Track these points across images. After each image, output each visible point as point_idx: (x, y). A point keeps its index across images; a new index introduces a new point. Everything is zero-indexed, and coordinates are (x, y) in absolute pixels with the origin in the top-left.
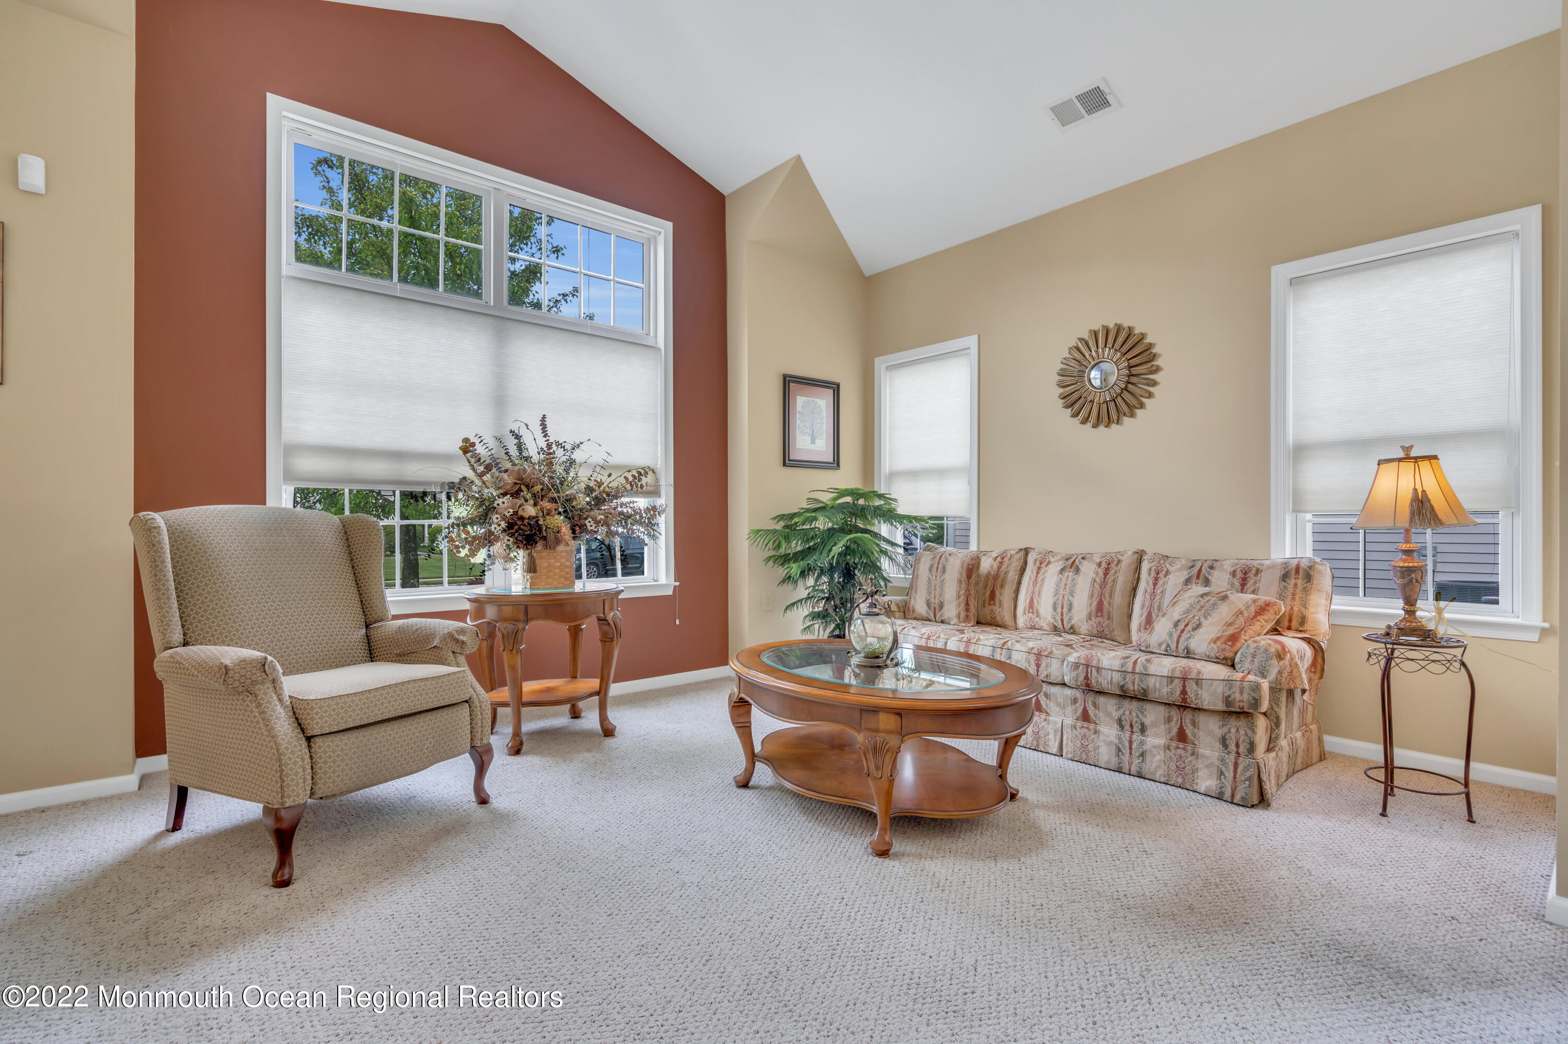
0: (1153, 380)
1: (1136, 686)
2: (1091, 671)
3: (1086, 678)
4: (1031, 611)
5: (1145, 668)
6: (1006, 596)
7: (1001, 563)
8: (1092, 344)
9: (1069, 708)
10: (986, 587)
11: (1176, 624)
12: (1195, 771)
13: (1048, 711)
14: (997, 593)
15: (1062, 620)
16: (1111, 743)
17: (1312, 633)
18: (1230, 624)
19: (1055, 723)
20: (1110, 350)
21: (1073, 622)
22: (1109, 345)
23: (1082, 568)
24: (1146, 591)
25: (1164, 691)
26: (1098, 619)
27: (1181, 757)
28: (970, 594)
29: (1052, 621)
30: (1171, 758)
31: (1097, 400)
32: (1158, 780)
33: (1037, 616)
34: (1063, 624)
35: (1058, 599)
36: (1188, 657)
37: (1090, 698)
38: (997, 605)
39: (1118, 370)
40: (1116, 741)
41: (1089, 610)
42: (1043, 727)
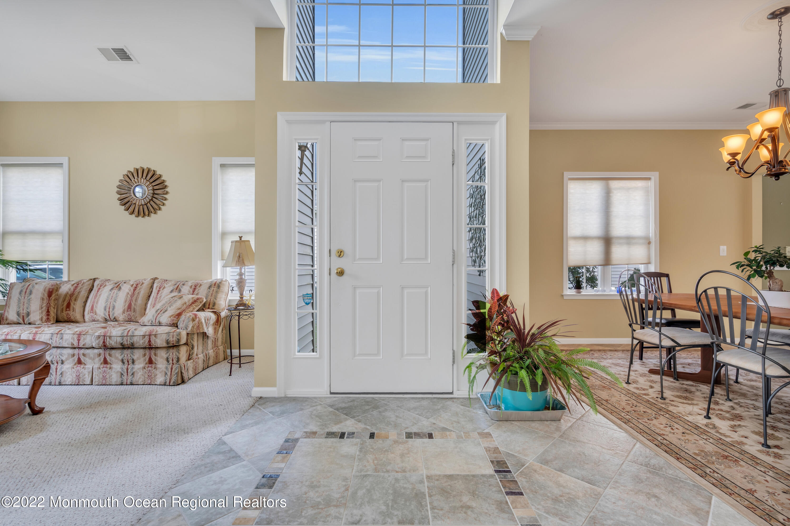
0: (165, 197)
1: (128, 342)
2: (106, 338)
3: (104, 342)
4: (92, 312)
5: (133, 333)
6: (77, 306)
7: (76, 287)
8: (135, 175)
9: (97, 359)
10: (64, 301)
11: (157, 311)
12: (156, 375)
13: (85, 363)
14: (72, 304)
15: (109, 315)
16: (118, 372)
17: (217, 309)
18: (179, 309)
19: (89, 368)
20: (144, 180)
21: (115, 315)
22: (144, 177)
23: (123, 288)
24: (154, 297)
25: (140, 342)
26: (128, 313)
27: (150, 371)
28: (50, 306)
29: (104, 316)
30: (145, 372)
31: (137, 203)
32: (140, 384)
33: (95, 314)
34: (110, 317)
35: (107, 304)
36: (160, 325)
37: (107, 352)
38: (72, 311)
39: (148, 190)
40: (120, 370)
41: (124, 308)
42: (82, 372)
